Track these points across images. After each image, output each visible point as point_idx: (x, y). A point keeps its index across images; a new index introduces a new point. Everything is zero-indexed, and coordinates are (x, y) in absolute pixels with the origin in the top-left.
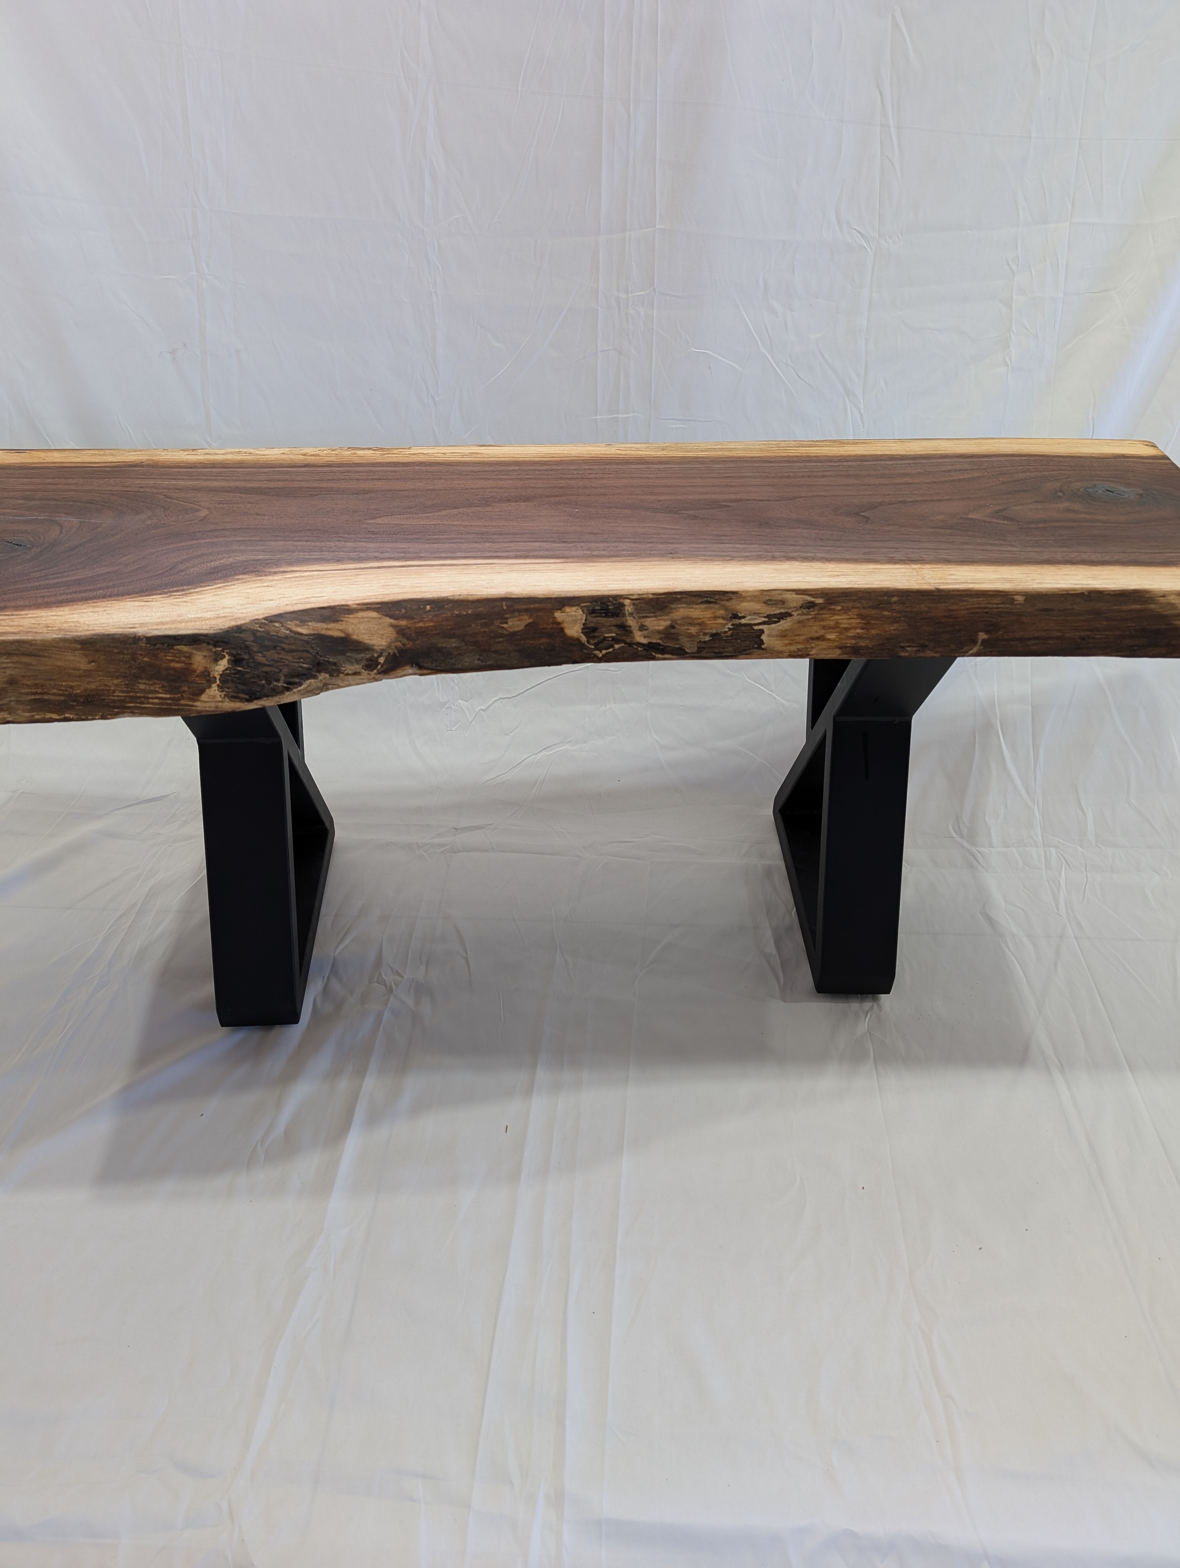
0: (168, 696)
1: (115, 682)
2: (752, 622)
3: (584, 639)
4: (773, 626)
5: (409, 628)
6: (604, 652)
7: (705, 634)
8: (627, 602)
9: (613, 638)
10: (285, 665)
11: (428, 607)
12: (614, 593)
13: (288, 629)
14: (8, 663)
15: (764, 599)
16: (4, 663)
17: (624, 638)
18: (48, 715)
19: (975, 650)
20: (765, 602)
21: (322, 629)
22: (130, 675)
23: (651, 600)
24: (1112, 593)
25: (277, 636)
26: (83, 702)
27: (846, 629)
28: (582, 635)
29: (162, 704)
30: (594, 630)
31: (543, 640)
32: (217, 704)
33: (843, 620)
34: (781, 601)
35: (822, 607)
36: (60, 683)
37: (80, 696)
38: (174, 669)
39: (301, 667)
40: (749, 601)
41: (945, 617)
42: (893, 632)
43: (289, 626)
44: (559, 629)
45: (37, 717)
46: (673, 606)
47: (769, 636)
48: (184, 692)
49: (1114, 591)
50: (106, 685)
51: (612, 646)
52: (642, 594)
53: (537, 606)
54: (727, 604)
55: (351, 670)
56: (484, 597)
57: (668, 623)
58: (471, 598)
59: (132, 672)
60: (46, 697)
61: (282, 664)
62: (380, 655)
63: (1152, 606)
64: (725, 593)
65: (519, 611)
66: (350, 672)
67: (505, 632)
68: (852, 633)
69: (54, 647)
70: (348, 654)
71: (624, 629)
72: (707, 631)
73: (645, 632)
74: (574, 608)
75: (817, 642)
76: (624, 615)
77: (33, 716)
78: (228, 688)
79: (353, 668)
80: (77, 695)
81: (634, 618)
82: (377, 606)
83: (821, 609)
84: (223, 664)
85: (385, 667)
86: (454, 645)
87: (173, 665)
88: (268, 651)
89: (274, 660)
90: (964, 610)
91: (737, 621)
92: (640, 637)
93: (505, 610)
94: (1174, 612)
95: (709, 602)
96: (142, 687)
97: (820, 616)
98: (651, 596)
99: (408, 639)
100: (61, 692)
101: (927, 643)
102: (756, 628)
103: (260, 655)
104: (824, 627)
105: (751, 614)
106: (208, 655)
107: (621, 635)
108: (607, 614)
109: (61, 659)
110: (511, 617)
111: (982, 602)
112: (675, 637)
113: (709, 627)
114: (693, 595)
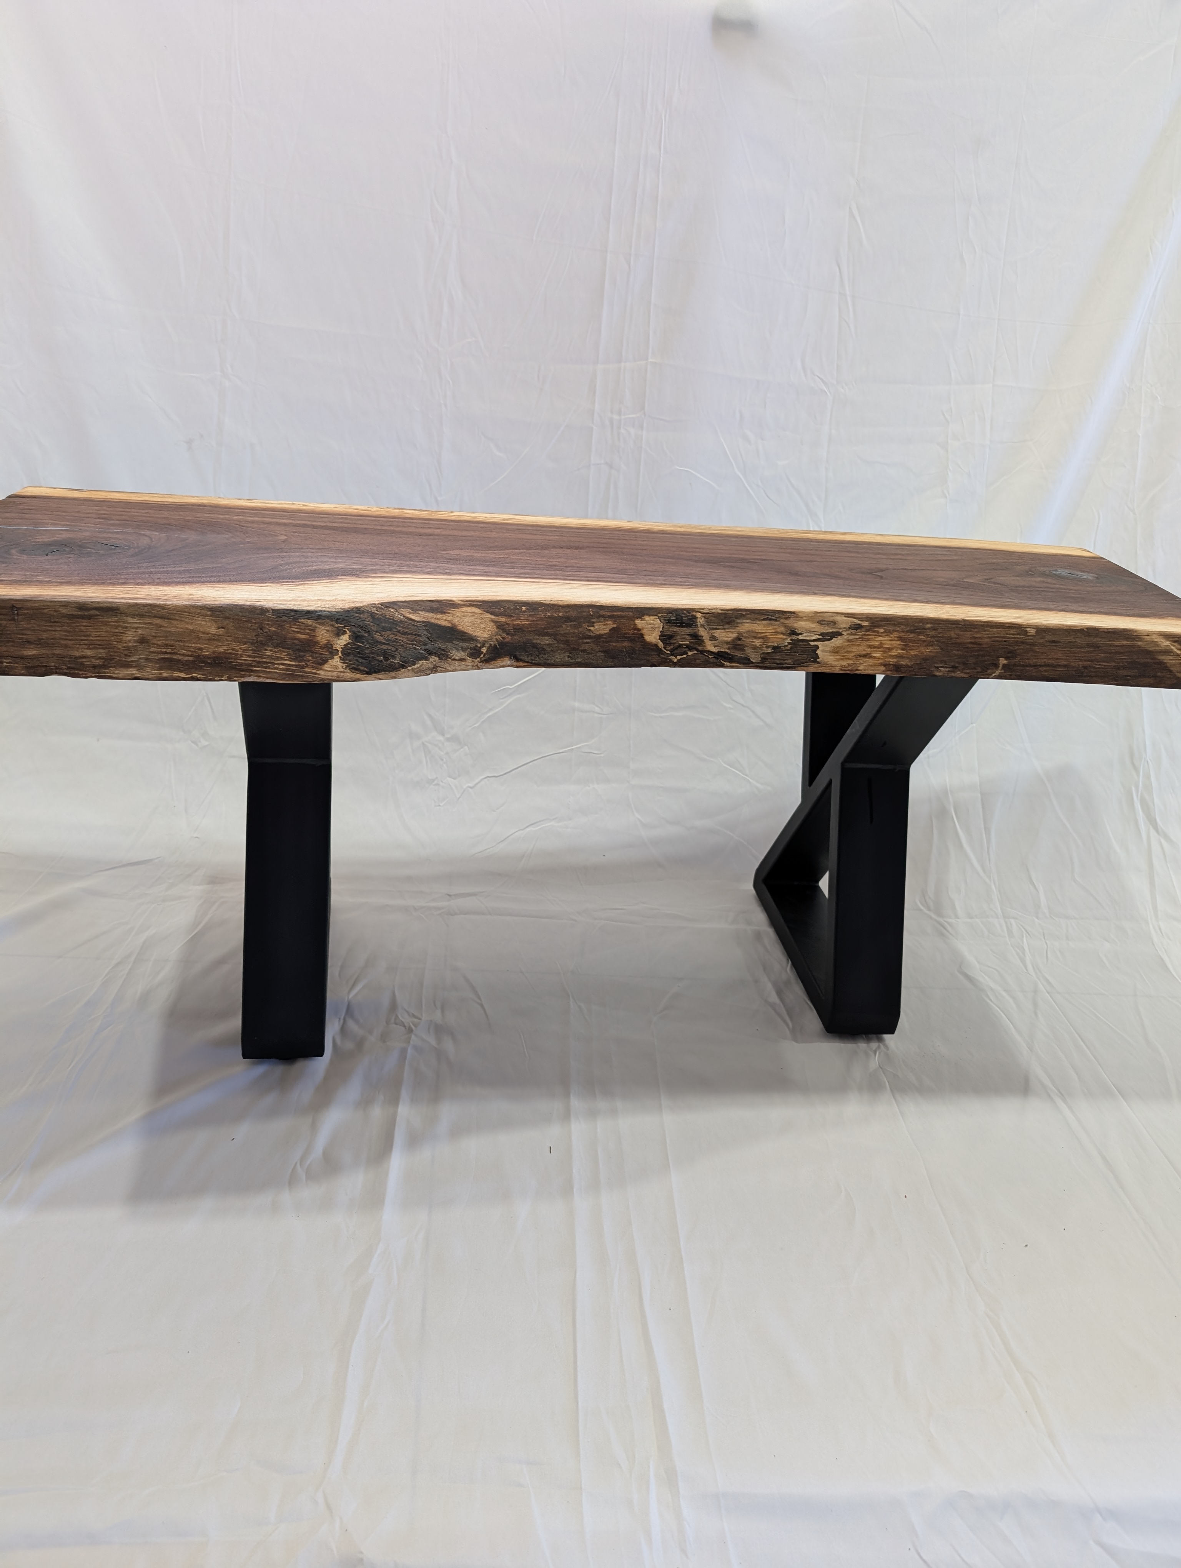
0: (293, 663)
1: (243, 647)
2: (808, 638)
3: (661, 645)
4: (826, 643)
5: (507, 624)
6: (679, 657)
7: (768, 647)
8: (699, 615)
9: (687, 646)
10: (400, 645)
11: (524, 608)
12: (687, 607)
13: (402, 615)
14: (139, 623)
15: (818, 620)
16: (136, 623)
17: (696, 646)
18: (176, 674)
19: (997, 673)
20: (819, 622)
21: (431, 618)
22: (257, 642)
23: (720, 614)
24: (1106, 630)
25: (392, 620)
26: (211, 664)
27: (889, 649)
28: (659, 641)
29: (287, 670)
30: (670, 637)
31: (626, 644)
32: (339, 674)
33: (887, 641)
34: (832, 622)
36: (190, 645)
37: (209, 658)
38: (299, 639)
39: (415, 649)
40: (805, 620)
41: (971, 643)
42: (928, 653)
43: (403, 613)
44: (639, 636)
45: (165, 675)
46: (739, 621)
48: (308, 661)
49: (1108, 629)
50: (233, 649)
51: (686, 653)
52: (712, 609)
53: (620, 613)
54: (786, 622)
55: (457, 656)
56: (573, 603)
57: (735, 635)
58: (561, 603)
59: (259, 639)
60: (175, 657)
61: (398, 644)
62: (483, 646)
63: (1139, 643)
64: (784, 612)
65: (604, 617)
66: (457, 658)
67: (592, 634)
68: (894, 653)
69: (185, 612)
70: (455, 642)
71: (696, 637)
72: (769, 644)
73: (715, 642)
74: (653, 618)
75: (864, 659)
76: (696, 626)
77: (161, 674)
78: (350, 661)
79: (459, 654)
80: (205, 657)
81: (705, 629)
82: (478, 603)
83: (868, 630)
84: (345, 639)
85: (487, 656)
86: (547, 642)
87: (298, 635)
88: (385, 631)
89: (390, 640)
90: (986, 638)
91: (795, 637)
92: (710, 646)
93: (592, 615)
94: (1158, 648)
95: (771, 620)
96: (268, 653)
97: (866, 637)
98: (720, 611)
99: (507, 634)
100: (190, 653)
101: (957, 665)
102: (812, 643)
103: (378, 634)
104: (870, 646)
105: (807, 631)
106: (330, 629)
107: (694, 644)
108: (682, 624)
109: (191, 623)
110: (597, 622)
111: (1001, 632)
112: (741, 648)
113: (771, 641)
114: (756, 613)
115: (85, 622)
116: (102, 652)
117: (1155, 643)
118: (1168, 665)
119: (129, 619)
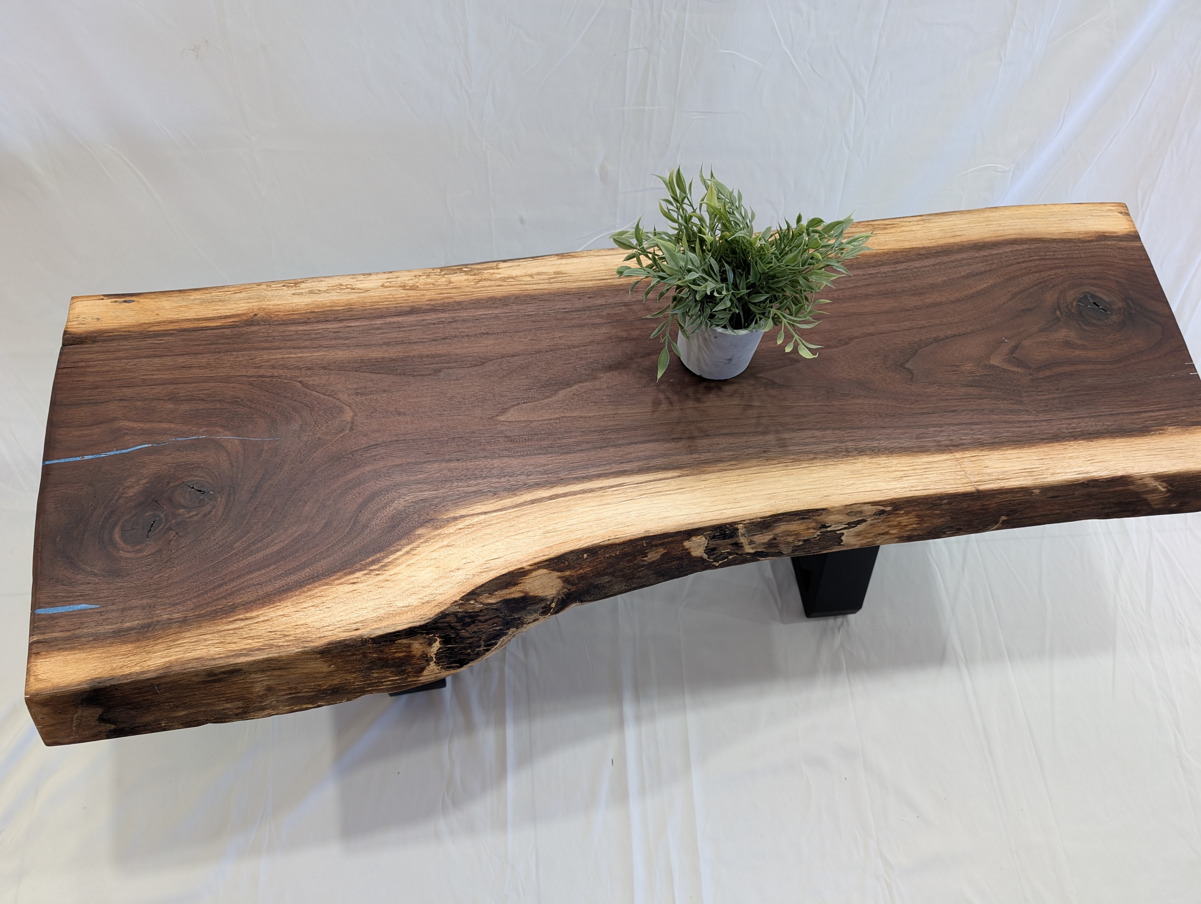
0: (398, 678)
1: (354, 675)
2: (836, 529)
3: (705, 556)
4: (851, 529)
5: (572, 576)
6: (720, 562)
7: (799, 541)
8: (740, 526)
9: (728, 553)
10: (483, 633)
11: (585, 556)
12: (730, 520)
13: (481, 603)
14: (263, 677)
15: (847, 512)
16: (260, 677)
17: (737, 551)
18: (304, 706)
19: (996, 527)
20: (848, 514)
21: (506, 595)
22: (364, 668)
23: (760, 522)
24: (1105, 480)
25: (473, 612)
26: (331, 693)
27: (906, 526)
28: (704, 554)
29: (394, 684)
30: (714, 549)
31: (675, 562)
32: (437, 675)
33: (904, 520)
34: (860, 512)
35: (889, 513)
36: (310, 684)
37: (327, 690)
38: (399, 658)
39: (495, 630)
40: (835, 514)
41: (980, 509)
42: (939, 524)
43: (481, 601)
44: (687, 553)
45: (295, 708)
46: (776, 525)
47: (847, 536)
48: (410, 672)
50: (346, 680)
51: (727, 557)
52: (753, 519)
53: (670, 539)
54: (818, 518)
55: (531, 619)
56: (628, 539)
57: (771, 537)
58: (617, 541)
59: (365, 666)
60: (300, 695)
61: (481, 633)
62: (552, 602)
63: (1131, 487)
64: (818, 510)
65: (656, 546)
66: (531, 621)
67: (645, 563)
68: (910, 527)
69: (297, 659)
70: (528, 608)
71: (738, 545)
72: (801, 538)
73: (753, 546)
74: (699, 537)
75: (882, 536)
76: (738, 536)
77: (292, 708)
78: (443, 662)
79: (533, 617)
80: (325, 690)
81: (745, 537)
82: (545, 563)
83: (889, 514)
84: (437, 645)
85: (556, 609)
86: (607, 580)
87: (397, 655)
88: (469, 626)
89: (474, 632)
90: (995, 504)
91: (824, 530)
92: (749, 549)
93: (645, 547)
94: (1145, 489)
95: (805, 518)
96: (375, 675)
97: (888, 519)
98: (759, 520)
99: (572, 585)
100: (311, 690)
101: (962, 527)
102: (838, 532)
103: (463, 631)
104: (889, 526)
105: (835, 523)
106: (423, 641)
107: (734, 550)
108: (724, 536)
109: (306, 668)
110: (650, 552)
111: (1009, 497)
112: (776, 546)
113: (802, 536)
114: (792, 515)
115: (217, 685)
116: (240, 704)
117: (1145, 485)
118: (1149, 501)
119: (253, 676)
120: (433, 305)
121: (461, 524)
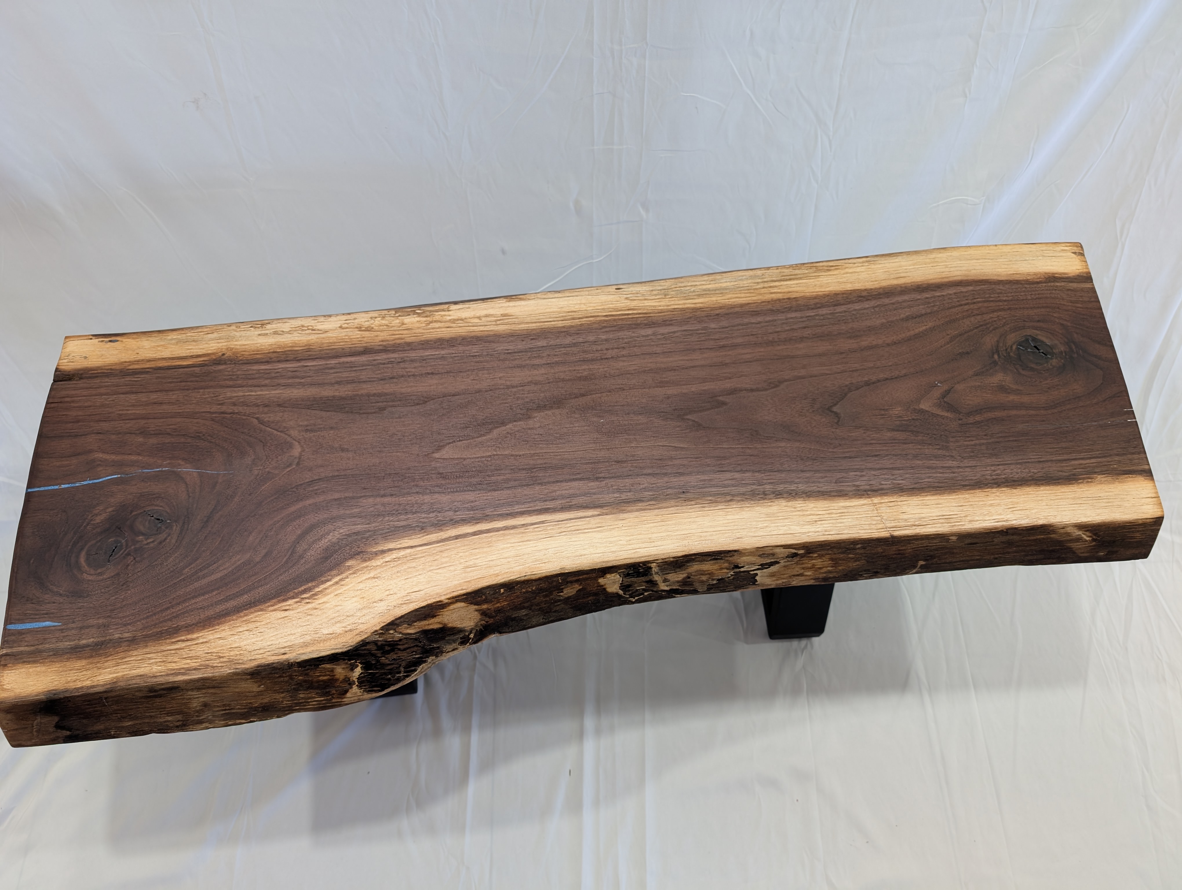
0: (323, 699)
1: (282, 695)
2: (749, 569)
3: (621, 592)
4: (765, 570)
5: (489, 609)
6: (636, 598)
7: (713, 580)
8: (653, 565)
9: (643, 589)
10: (403, 661)
11: (502, 590)
12: (643, 560)
13: (400, 633)
14: (199, 694)
15: (759, 554)
16: (196, 694)
17: (652, 588)
18: (238, 721)
19: (914, 571)
20: (760, 556)
21: (425, 625)
22: (291, 689)
23: (672, 562)
24: (1024, 528)
25: (393, 641)
26: (261, 711)
27: (820, 568)
28: (620, 590)
29: (319, 704)
30: (629, 586)
31: (591, 598)
32: (359, 697)
33: (818, 563)
34: (772, 554)
35: (802, 556)
36: (242, 702)
37: (258, 708)
38: (323, 681)
39: (414, 658)
40: (747, 556)
41: (895, 554)
42: (855, 567)
43: (400, 631)
44: (603, 589)
45: (230, 723)
46: (688, 564)
47: (761, 577)
48: (334, 694)
49: (1026, 527)
50: (275, 699)
51: (643, 594)
52: (665, 559)
53: (585, 576)
54: (731, 559)
55: (450, 648)
56: (544, 575)
57: (685, 575)
58: (534, 577)
59: (292, 687)
60: (233, 711)
61: (401, 660)
62: (471, 632)
63: (1052, 536)
64: (730, 551)
65: (571, 582)
66: (450, 650)
67: (561, 598)
68: (825, 570)
69: (230, 680)
70: (446, 639)
71: (652, 583)
72: (715, 578)
73: (667, 583)
74: (613, 575)
75: (797, 577)
76: (651, 574)
77: (226, 723)
78: (365, 686)
79: (452, 646)
80: (256, 707)
81: (659, 575)
82: (463, 597)
83: (802, 557)
84: (358, 671)
85: (475, 640)
86: (524, 613)
87: (321, 678)
88: (389, 654)
89: (394, 659)
90: (910, 549)
91: (738, 570)
92: (663, 587)
93: (561, 583)
94: (1069, 538)
95: (717, 559)
96: (302, 696)
97: (801, 562)
98: (672, 559)
99: (490, 617)
100: (244, 707)
101: (879, 571)
102: (751, 573)
103: (383, 658)
104: (803, 568)
105: (748, 564)
106: (345, 667)
107: (649, 587)
108: (638, 574)
109: (237, 688)
110: (565, 588)
111: (925, 543)
112: (691, 584)
113: (716, 575)
114: (704, 556)
115: (158, 700)
116: (179, 717)
117: (1068, 534)
118: (1074, 549)
119: (190, 693)
120: (385, 346)
121: (388, 557)
